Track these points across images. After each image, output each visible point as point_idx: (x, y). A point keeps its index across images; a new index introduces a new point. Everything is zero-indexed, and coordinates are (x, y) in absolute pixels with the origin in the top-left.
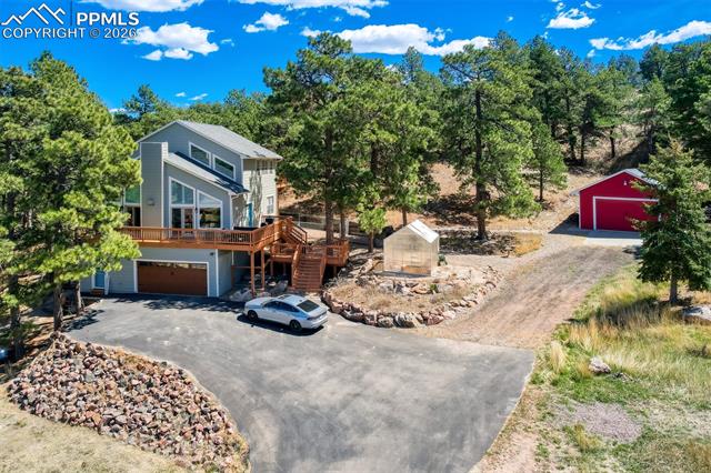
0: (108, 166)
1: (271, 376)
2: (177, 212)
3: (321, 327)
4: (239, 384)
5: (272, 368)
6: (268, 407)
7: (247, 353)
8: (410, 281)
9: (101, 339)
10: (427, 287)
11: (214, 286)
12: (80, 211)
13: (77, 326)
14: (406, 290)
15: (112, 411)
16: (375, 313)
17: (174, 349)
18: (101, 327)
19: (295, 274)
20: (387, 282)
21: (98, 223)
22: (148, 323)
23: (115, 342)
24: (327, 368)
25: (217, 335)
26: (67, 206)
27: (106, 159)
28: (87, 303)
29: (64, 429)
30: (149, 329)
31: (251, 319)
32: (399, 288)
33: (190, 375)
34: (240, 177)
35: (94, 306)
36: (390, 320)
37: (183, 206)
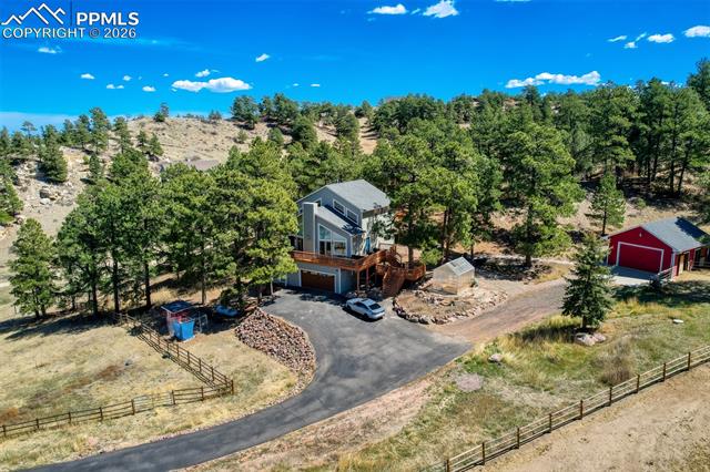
0: (279, 226)
1: (342, 340)
2: (322, 243)
3: (381, 318)
4: (325, 342)
5: (344, 336)
6: (333, 354)
7: (336, 328)
8: (441, 296)
9: (275, 313)
10: (449, 302)
11: (338, 288)
12: (264, 250)
13: (266, 304)
14: (437, 302)
15: (273, 346)
16: (411, 314)
17: (304, 321)
18: (277, 306)
19: (384, 286)
20: (427, 296)
21: (274, 255)
22: (298, 306)
23: (280, 315)
24: (370, 340)
25: (328, 317)
26: (259, 247)
27: (278, 222)
28: (275, 290)
29: (253, 351)
30: (298, 309)
31: (348, 310)
32: (433, 301)
33: (306, 335)
34: (360, 223)
35: (277, 293)
36: (417, 319)
37: (326, 240)
